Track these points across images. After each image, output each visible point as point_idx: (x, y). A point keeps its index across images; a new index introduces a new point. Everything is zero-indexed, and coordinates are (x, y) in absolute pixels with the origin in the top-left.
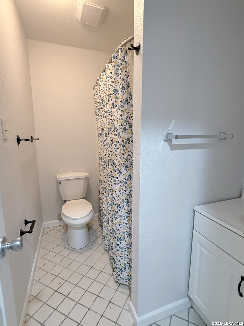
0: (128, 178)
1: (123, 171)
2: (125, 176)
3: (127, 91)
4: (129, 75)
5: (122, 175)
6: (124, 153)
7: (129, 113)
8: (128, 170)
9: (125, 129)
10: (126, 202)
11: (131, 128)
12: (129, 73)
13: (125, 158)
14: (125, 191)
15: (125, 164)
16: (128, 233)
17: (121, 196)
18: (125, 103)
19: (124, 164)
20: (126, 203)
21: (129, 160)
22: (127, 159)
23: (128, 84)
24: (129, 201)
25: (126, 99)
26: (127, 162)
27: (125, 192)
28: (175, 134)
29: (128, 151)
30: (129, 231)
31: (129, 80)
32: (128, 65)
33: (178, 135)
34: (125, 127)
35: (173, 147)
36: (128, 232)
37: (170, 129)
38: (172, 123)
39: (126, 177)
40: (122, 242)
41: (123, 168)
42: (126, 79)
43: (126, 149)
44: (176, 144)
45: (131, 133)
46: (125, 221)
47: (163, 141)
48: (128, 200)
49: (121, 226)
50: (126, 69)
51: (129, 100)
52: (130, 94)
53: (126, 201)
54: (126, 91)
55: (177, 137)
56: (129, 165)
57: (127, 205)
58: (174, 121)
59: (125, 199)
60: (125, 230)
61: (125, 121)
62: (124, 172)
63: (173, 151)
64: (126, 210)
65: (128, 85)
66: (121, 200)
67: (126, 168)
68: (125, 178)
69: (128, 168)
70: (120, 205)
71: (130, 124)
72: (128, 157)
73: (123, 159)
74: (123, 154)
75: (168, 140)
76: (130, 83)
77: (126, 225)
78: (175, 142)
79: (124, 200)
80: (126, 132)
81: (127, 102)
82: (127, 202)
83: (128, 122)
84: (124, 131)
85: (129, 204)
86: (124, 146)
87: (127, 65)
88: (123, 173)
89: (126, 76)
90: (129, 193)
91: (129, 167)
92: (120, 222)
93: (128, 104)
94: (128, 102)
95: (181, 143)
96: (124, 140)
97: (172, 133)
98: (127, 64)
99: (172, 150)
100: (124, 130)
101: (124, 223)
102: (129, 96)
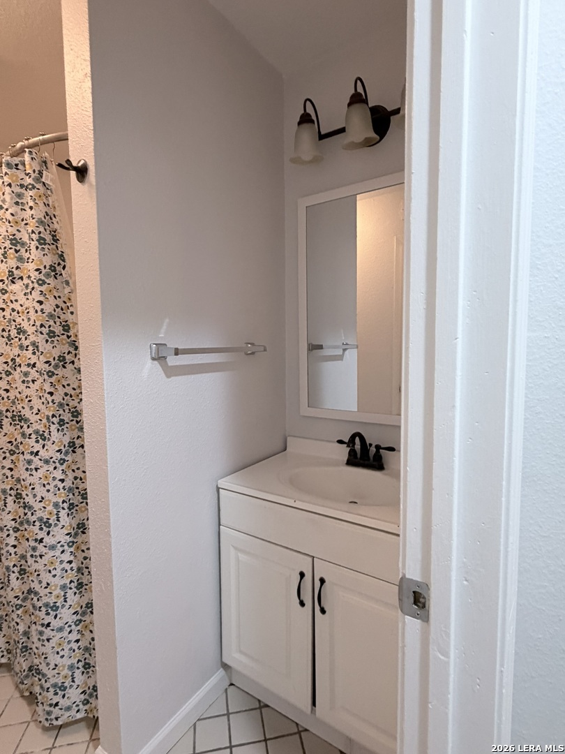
0: (67, 448)
1: (54, 432)
2: (60, 446)
3: (53, 249)
4: (56, 214)
5: (49, 443)
6: (52, 390)
7: (59, 297)
8: (65, 429)
9: (52, 334)
10: (66, 508)
11: (69, 332)
12: (54, 211)
13: (56, 402)
14: (62, 481)
15: (57, 416)
16: (76, 584)
17: (50, 496)
18: (48, 275)
19: (53, 416)
20: (67, 510)
21: (68, 405)
22: (61, 405)
23: (53, 233)
24: (73, 503)
25: (51, 266)
26: (61, 412)
27: (63, 485)
28: (172, 345)
29: (64, 386)
30: (77, 578)
31: (56, 226)
32: (52, 192)
33: (179, 348)
34: (51, 329)
35: (170, 372)
36: (75, 581)
37: (162, 336)
38: (165, 324)
39: (62, 448)
40: (60, 613)
41: (53, 428)
42: (48, 221)
43: (59, 381)
44: (175, 364)
45: (68, 343)
46: (67, 557)
47: (151, 361)
48: (71, 502)
49: (54, 572)
50: (48, 200)
51: (58, 269)
52: (62, 256)
53: (66, 505)
54: (50, 247)
55: (177, 352)
56: (69, 418)
57: (68, 515)
58: (167, 320)
59: (64, 502)
60: (67, 578)
61: (51, 316)
62: (55, 435)
63: (170, 379)
64: (66, 529)
65: (53, 236)
66: (50, 508)
67: (61, 426)
68: (59, 451)
69: (65, 426)
70: (48, 519)
71: (63, 323)
72: (64, 399)
73: (51, 404)
74: (49, 393)
75: (159, 358)
76: (58, 233)
77: (68, 567)
78: (172, 361)
79: (61, 504)
80: (56, 342)
81: (53, 273)
82: (68, 508)
83: (59, 317)
84: (50, 340)
85: (75, 512)
86: (51, 374)
87: (49, 192)
88: (53, 438)
89: (47, 215)
90: (72, 486)
91: (68, 423)
92: (52, 563)
93: (56, 278)
94: (57, 274)
95: (185, 363)
96: (51, 360)
97: (165, 345)
98: (48, 189)
99: (168, 376)
100: (50, 337)
101: (62, 562)
102: (56, 260)
